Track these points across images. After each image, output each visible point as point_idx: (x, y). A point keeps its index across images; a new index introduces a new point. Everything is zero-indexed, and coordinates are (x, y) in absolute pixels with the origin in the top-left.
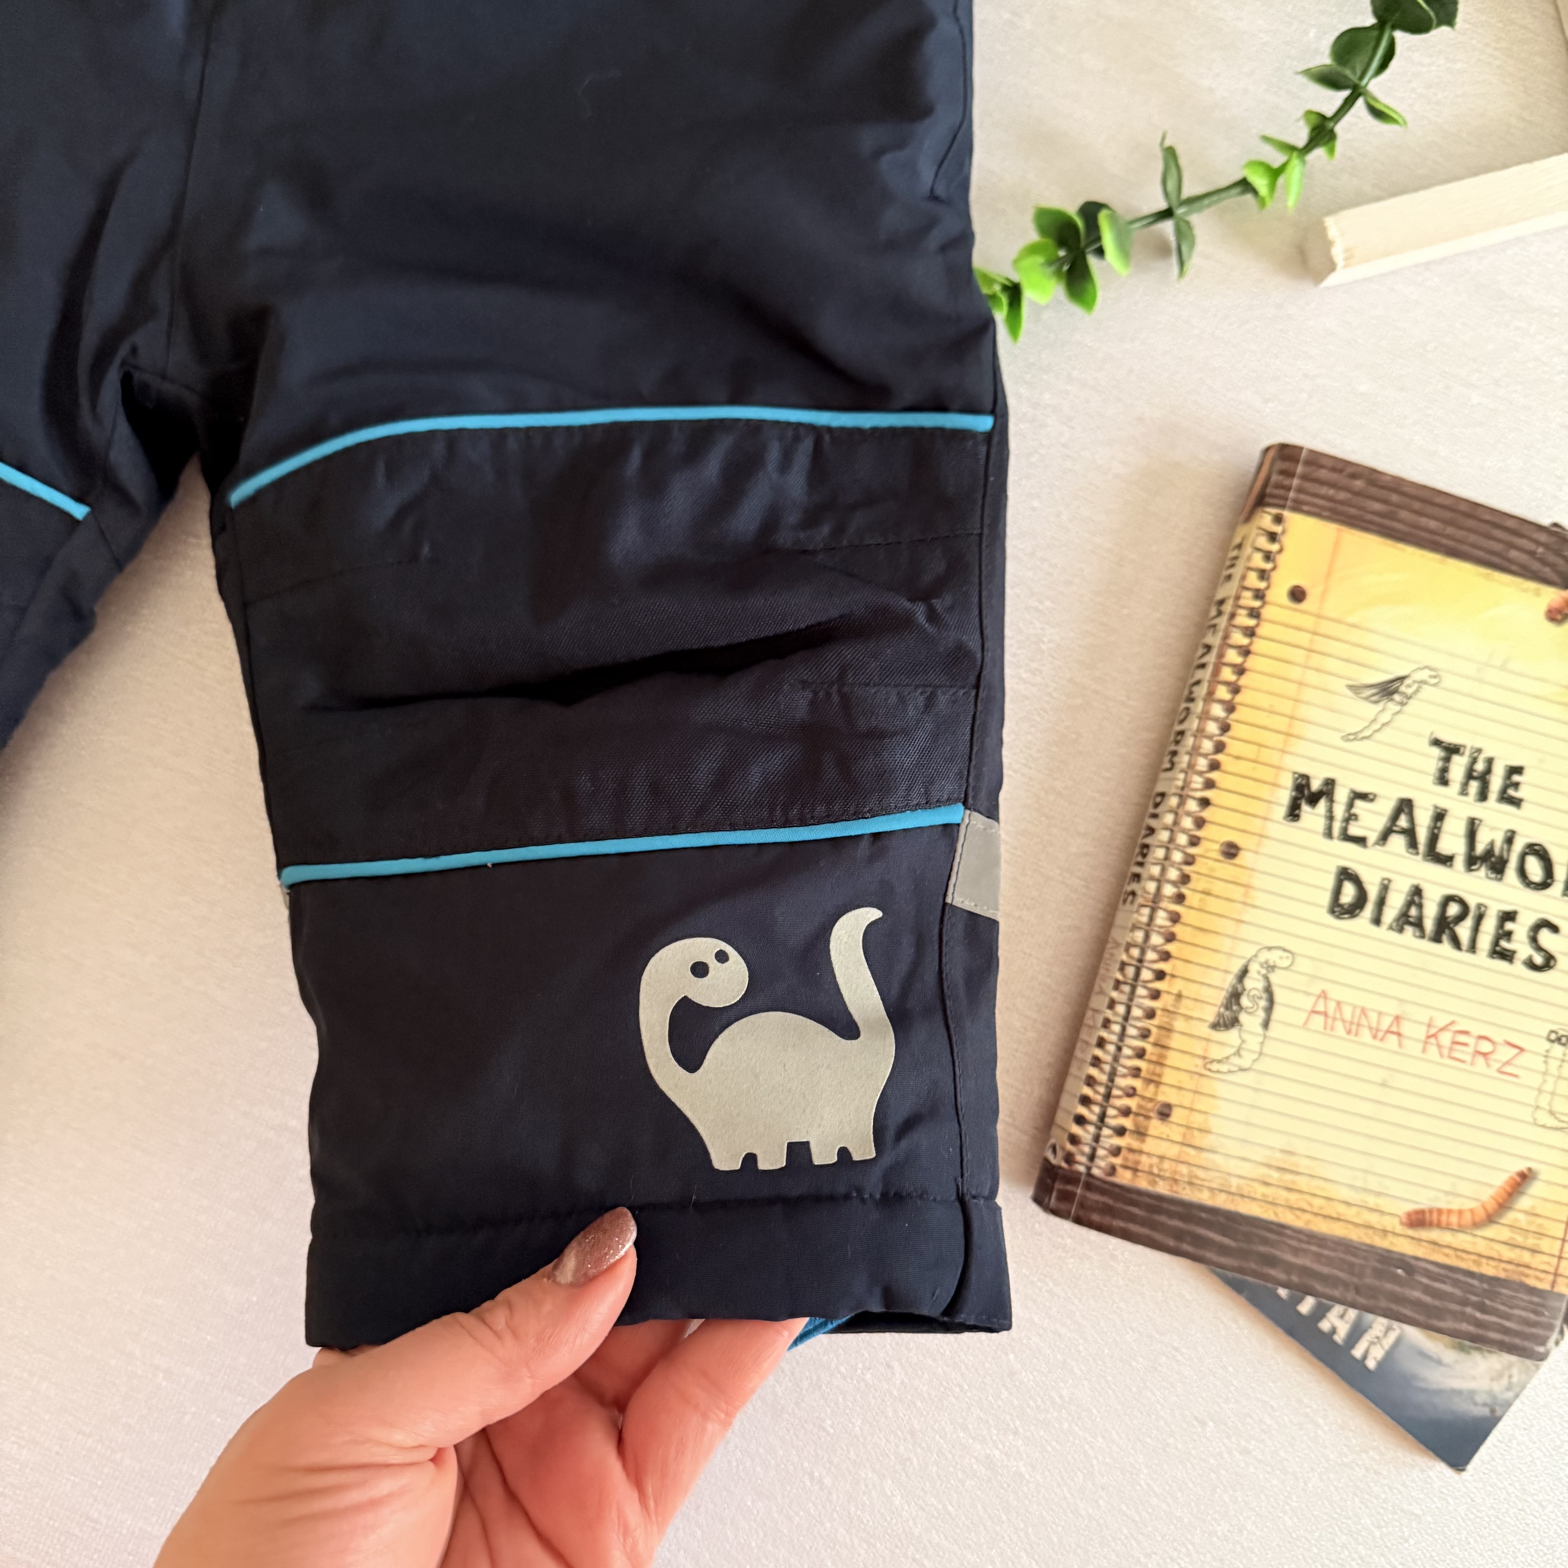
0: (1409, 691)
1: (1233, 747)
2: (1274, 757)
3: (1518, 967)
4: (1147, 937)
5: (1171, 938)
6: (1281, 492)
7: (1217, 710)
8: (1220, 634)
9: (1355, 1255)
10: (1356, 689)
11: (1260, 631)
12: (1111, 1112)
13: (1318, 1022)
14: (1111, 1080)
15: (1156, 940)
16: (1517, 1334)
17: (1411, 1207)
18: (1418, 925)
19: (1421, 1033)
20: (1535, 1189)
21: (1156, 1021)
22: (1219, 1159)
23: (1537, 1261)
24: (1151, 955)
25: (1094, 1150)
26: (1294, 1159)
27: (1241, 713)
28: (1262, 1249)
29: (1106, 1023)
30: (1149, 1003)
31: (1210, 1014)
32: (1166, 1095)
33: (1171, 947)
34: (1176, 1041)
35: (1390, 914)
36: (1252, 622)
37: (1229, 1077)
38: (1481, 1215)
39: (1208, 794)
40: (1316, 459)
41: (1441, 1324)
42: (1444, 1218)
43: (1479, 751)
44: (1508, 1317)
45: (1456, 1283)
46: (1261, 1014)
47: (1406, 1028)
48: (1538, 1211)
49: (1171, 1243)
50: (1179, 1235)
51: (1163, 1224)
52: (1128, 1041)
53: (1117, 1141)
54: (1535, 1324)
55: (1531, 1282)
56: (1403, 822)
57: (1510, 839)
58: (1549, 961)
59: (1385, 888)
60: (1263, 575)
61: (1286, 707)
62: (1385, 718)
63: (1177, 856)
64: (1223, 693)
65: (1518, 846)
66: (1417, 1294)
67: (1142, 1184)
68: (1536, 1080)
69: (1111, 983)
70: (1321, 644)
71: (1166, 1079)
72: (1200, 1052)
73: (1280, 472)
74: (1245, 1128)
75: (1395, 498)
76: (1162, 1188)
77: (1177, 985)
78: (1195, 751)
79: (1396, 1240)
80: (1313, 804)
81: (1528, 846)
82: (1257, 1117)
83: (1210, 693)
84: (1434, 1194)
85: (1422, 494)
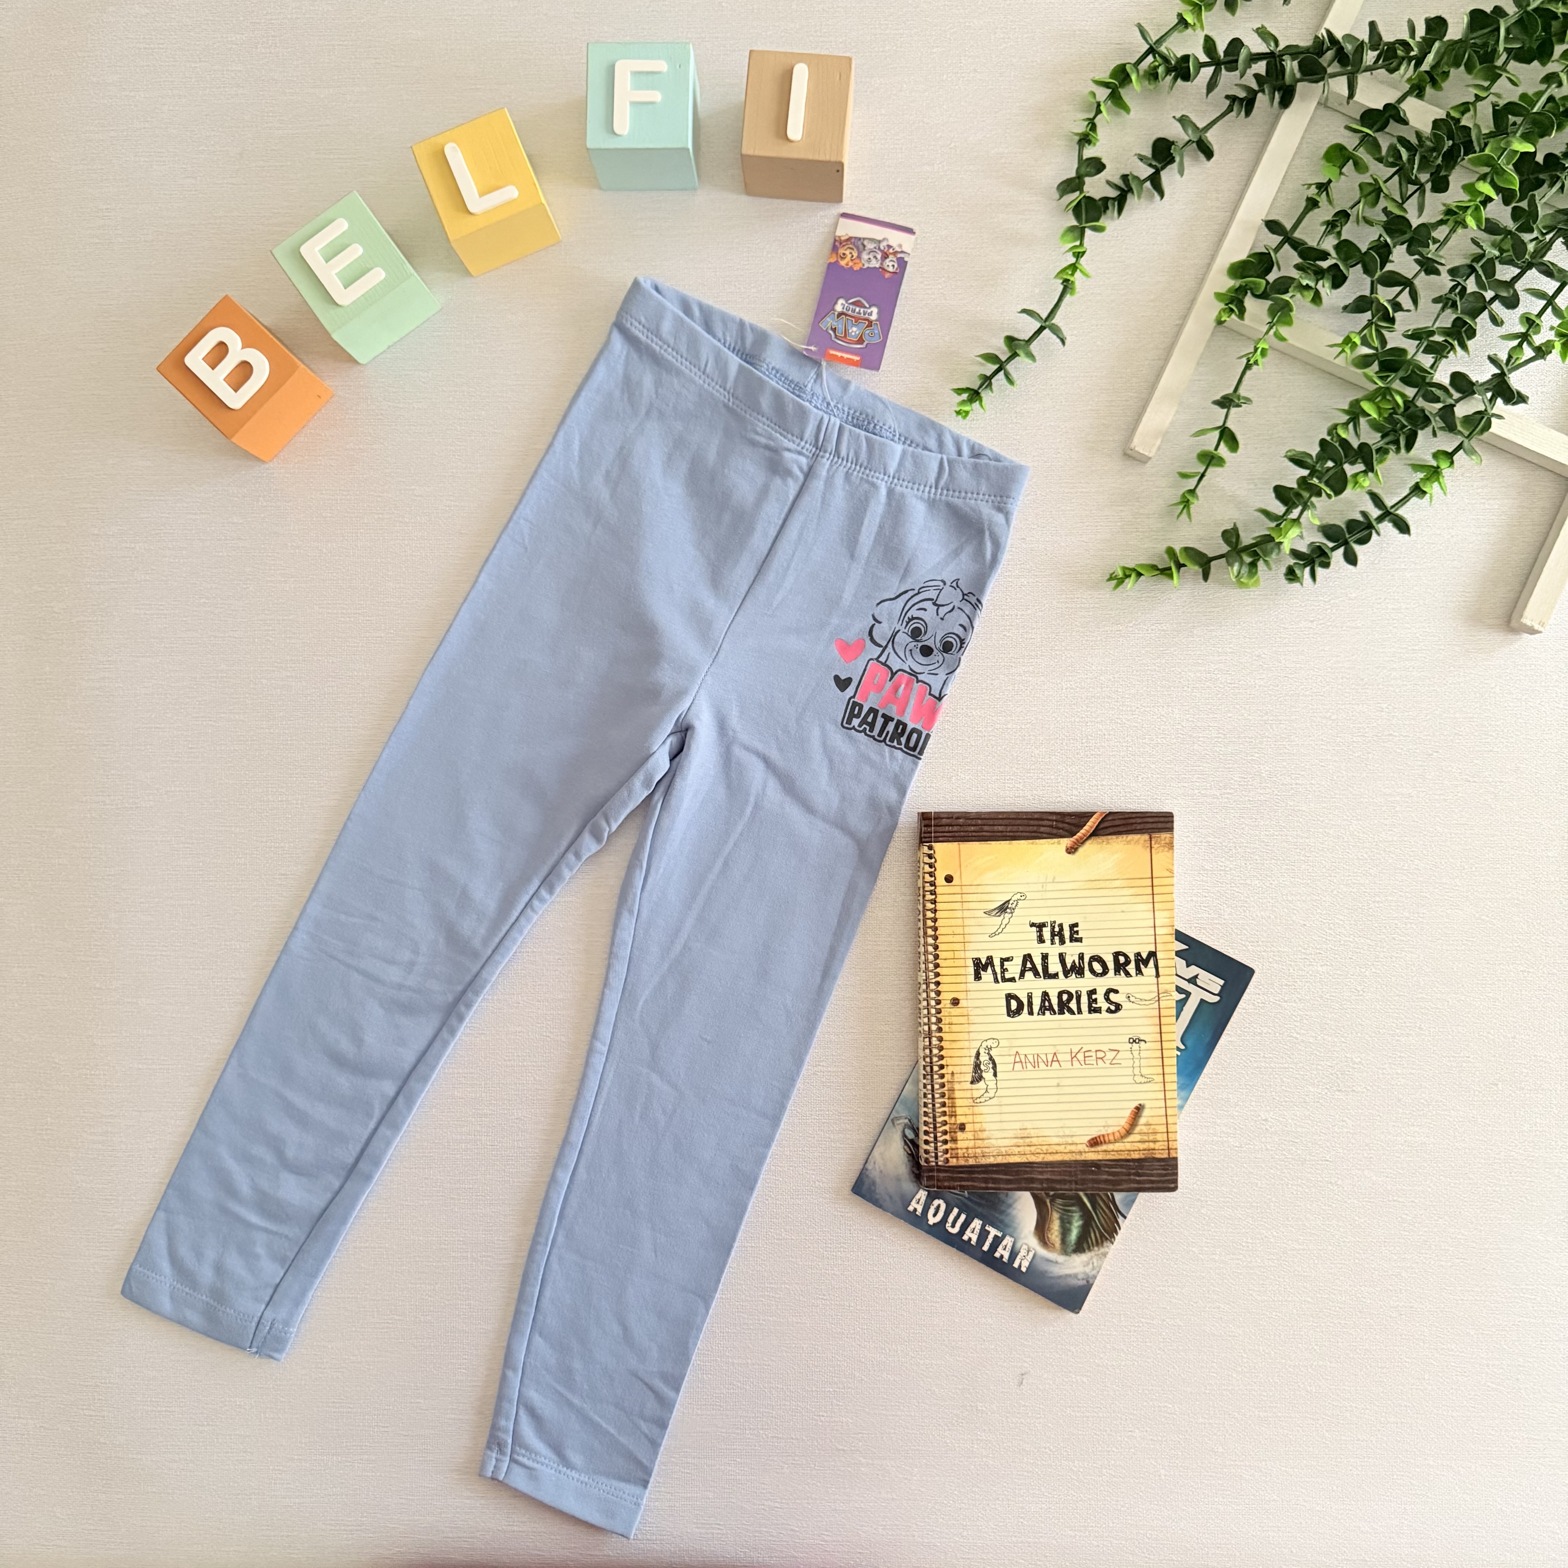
0: (1013, 906)
1: (942, 955)
2: (961, 954)
3: (1104, 1014)
4: (931, 1051)
5: (941, 1049)
6: (928, 835)
7: (930, 941)
9: (1070, 1167)
10: (988, 913)
11: (937, 900)
12: (939, 1135)
13: (1018, 1066)
14: (935, 1120)
15: (935, 1051)
16: (1158, 1182)
17: (1089, 1138)
18: (1051, 1008)
19: (1068, 1057)
20: (1146, 1113)
21: (946, 1088)
22: (993, 1142)
23: (1157, 1146)
24: (935, 1059)
25: (936, 1154)
26: (1028, 1131)
27: (941, 939)
29: (925, 1095)
30: (940, 1081)
31: (969, 1078)
32: (960, 1120)
33: (942, 1053)
34: (957, 1094)
35: (1036, 1008)
36: (933, 897)
37: (986, 1103)
38: (1123, 1132)
39: (937, 979)
40: (939, 816)
42: (1106, 1139)
43: (1055, 922)
44: (1152, 1175)
45: (1121, 1166)
46: (992, 1071)
47: (1060, 1057)
48: (1151, 1122)
49: (983, 1185)
50: (986, 1181)
52: (937, 1101)
53: (945, 1147)
54: (1165, 1175)
55: (1158, 1156)
56: (1029, 965)
57: (1081, 957)
58: (1118, 1007)
59: (1030, 997)
60: (931, 874)
61: (959, 930)
62: (1006, 921)
63: (933, 1011)
64: (930, 932)
65: (1086, 959)
66: (1105, 1177)
67: (962, 1162)
68: (1130, 1063)
69: (922, 1077)
70: (966, 898)
71: (958, 1113)
72: (969, 1096)
73: (925, 826)
74: (1000, 1124)
75: (980, 822)
76: (971, 1162)
77: (949, 1070)
78: (926, 962)
79: (1087, 1155)
80: (985, 968)
81: (1091, 958)
82: (1005, 1117)
83: (925, 933)
84: (1097, 1129)
85: (992, 816)
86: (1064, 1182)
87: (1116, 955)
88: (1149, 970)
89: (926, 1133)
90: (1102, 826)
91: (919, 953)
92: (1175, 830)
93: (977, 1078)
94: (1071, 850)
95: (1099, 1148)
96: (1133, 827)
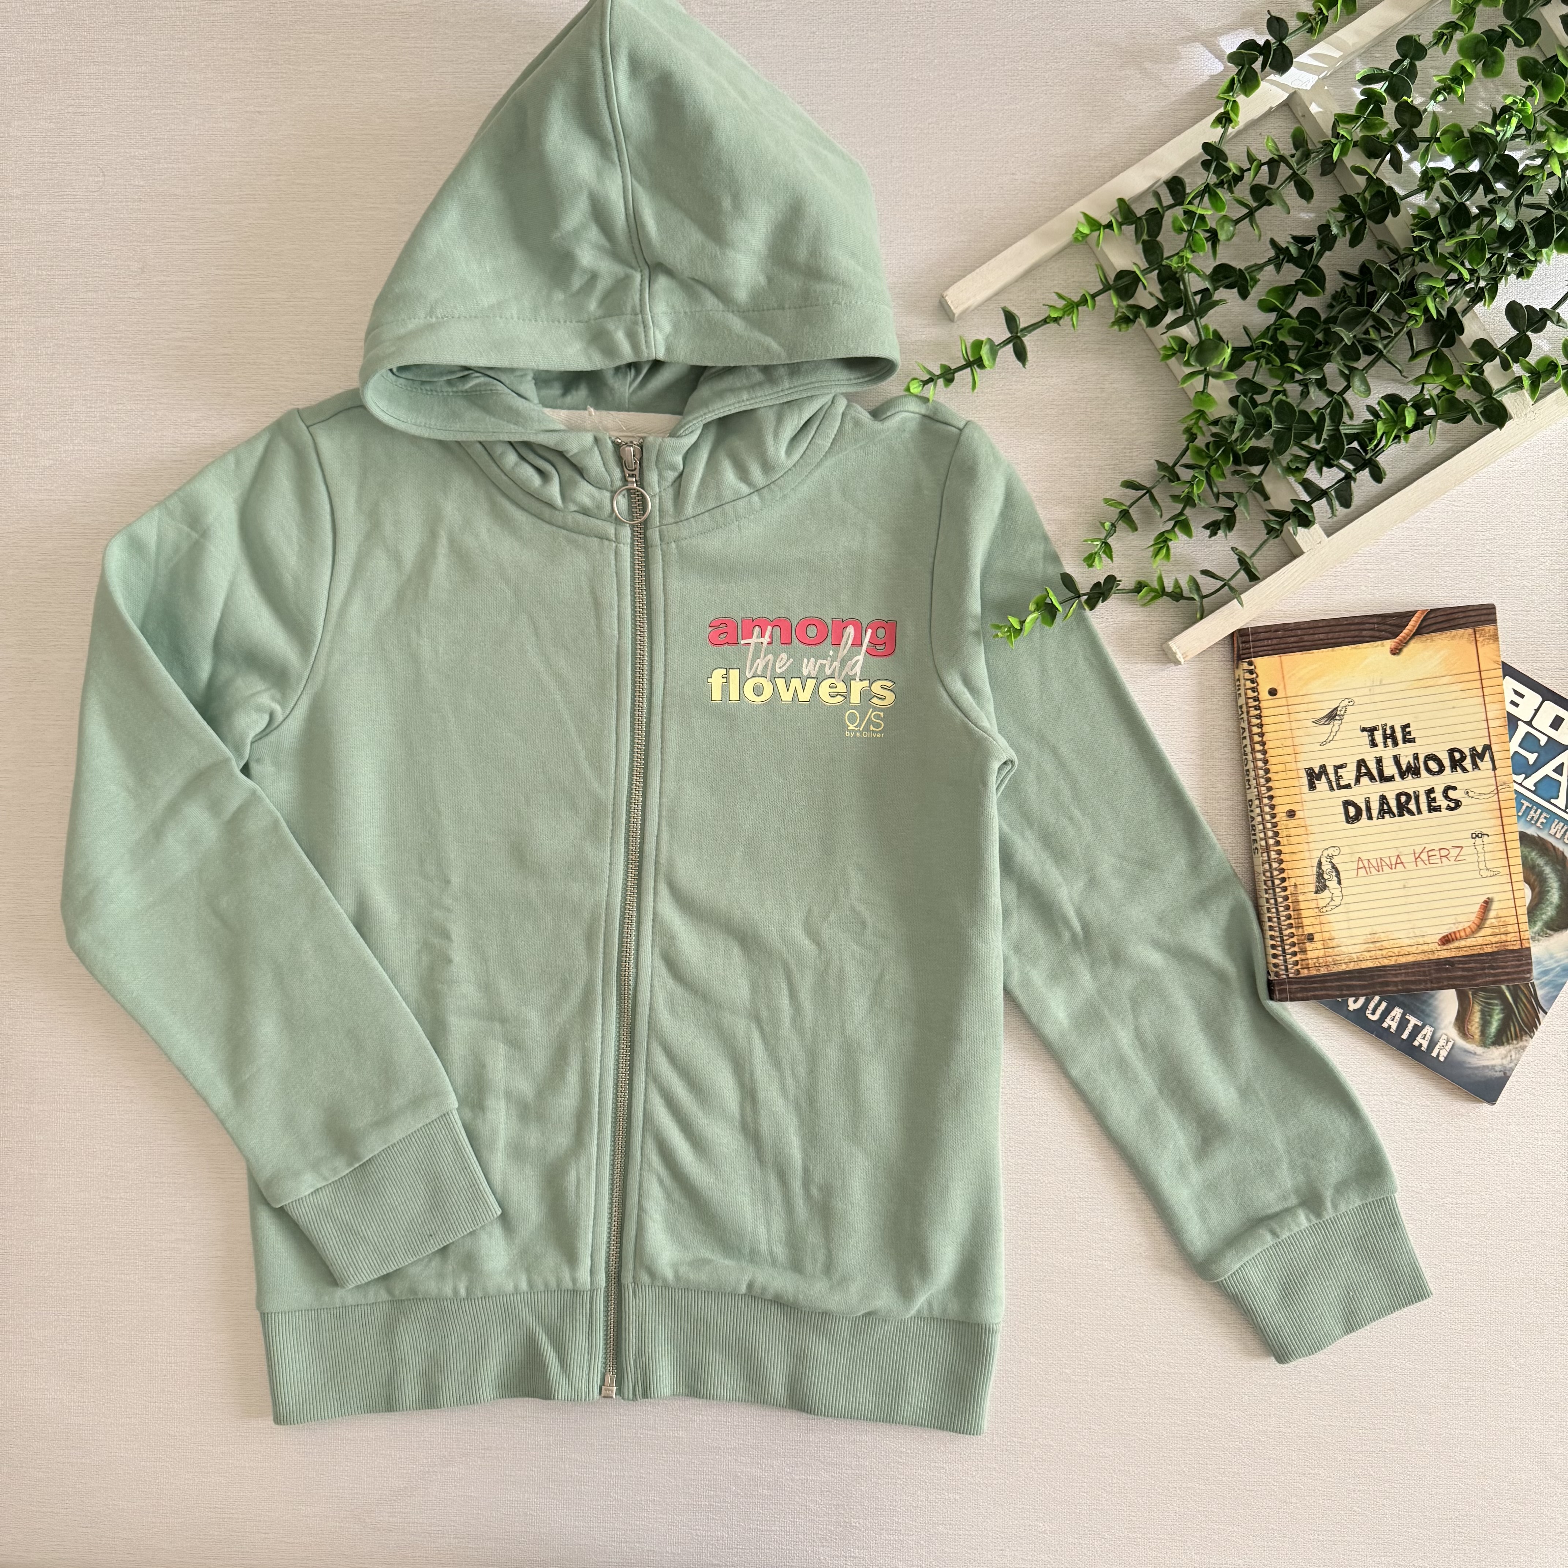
0: (1342, 712)
1: (1273, 769)
2: (1293, 766)
3: (1444, 812)
4: (1270, 865)
5: (1281, 862)
6: (1247, 651)
7: (1259, 756)
8: (1246, 722)
9: (1424, 967)
10: (1317, 722)
11: (1263, 714)
12: (1287, 947)
13: (1362, 872)
14: (1281, 933)
15: (1275, 865)
16: (1514, 973)
17: (1441, 936)
18: (1390, 811)
19: (1412, 858)
20: (1495, 906)
21: (1290, 901)
22: (1343, 949)
23: (1509, 937)
24: (1276, 873)
25: (1286, 967)
26: (1377, 935)
27: (1270, 753)
28: (1380, 980)
29: (1269, 910)
30: (1283, 894)
31: (1313, 888)
32: (1308, 930)
33: (1282, 866)
34: (1302, 905)
35: (1375, 812)
36: (1258, 712)
37: (1333, 912)
38: (1474, 927)
39: (1270, 793)
40: (1256, 630)
41: (1477, 982)
42: (1458, 935)
43: (1386, 725)
44: (1506, 967)
45: (1476, 961)
46: (1335, 878)
47: (1404, 859)
48: (1501, 915)
49: (1338, 993)
50: (1340, 988)
51: (1330, 987)
52: (1282, 914)
53: (1294, 959)
54: (1521, 965)
55: (1511, 948)
56: (1363, 770)
57: (1416, 757)
58: (1458, 804)
59: (1368, 802)
60: (1254, 690)
61: (1289, 742)
62: (1336, 729)
63: (1269, 825)
64: (1258, 747)
65: (1421, 759)
66: (1460, 973)
67: (1314, 972)
68: (1475, 858)
70: (1293, 709)
71: (1305, 924)
72: (1315, 906)
73: (1243, 643)
74: (1349, 931)
75: (1299, 632)
76: (1323, 971)
77: (1292, 881)
78: (1257, 777)
79: (1440, 953)
80: (1319, 779)
81: (1426, 757)
82: (1353, 924)
83: (1253, 749)
84: (1448, 926)
85: (1311, 625)
86: (1419, 982)
87: (1451, 751)
88: (1485, 764)
89: (1274, 947)
90: (1425, 624)
91: (1248, 770)
92: (1498, 621)
93: (1321, 887)
94: (1396, 651)
95: (1451, 946)
96: (1456, 622)
